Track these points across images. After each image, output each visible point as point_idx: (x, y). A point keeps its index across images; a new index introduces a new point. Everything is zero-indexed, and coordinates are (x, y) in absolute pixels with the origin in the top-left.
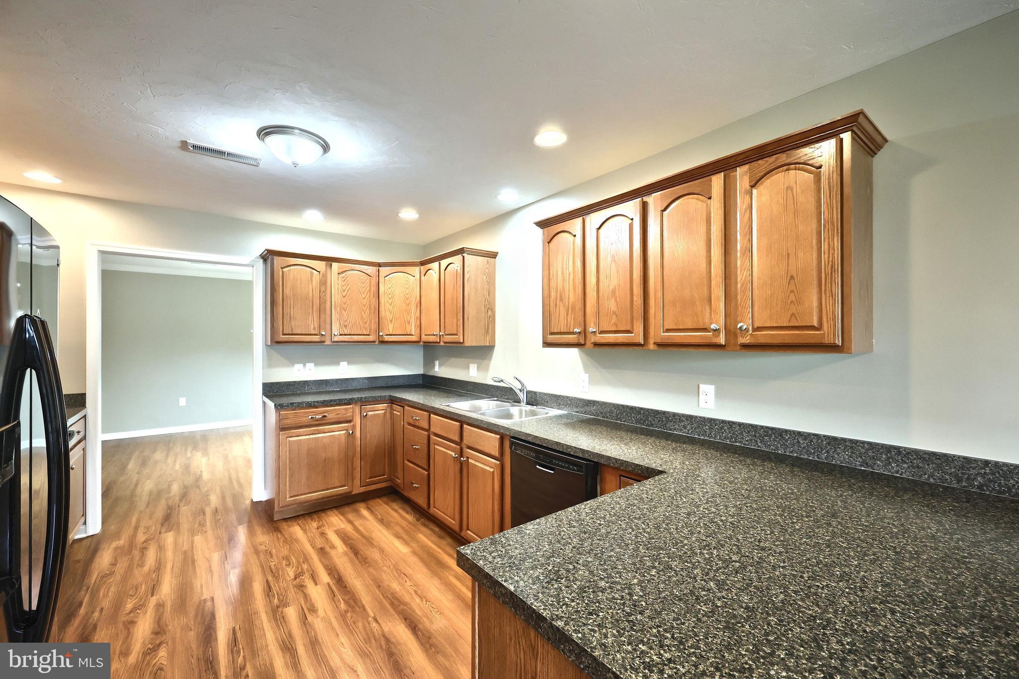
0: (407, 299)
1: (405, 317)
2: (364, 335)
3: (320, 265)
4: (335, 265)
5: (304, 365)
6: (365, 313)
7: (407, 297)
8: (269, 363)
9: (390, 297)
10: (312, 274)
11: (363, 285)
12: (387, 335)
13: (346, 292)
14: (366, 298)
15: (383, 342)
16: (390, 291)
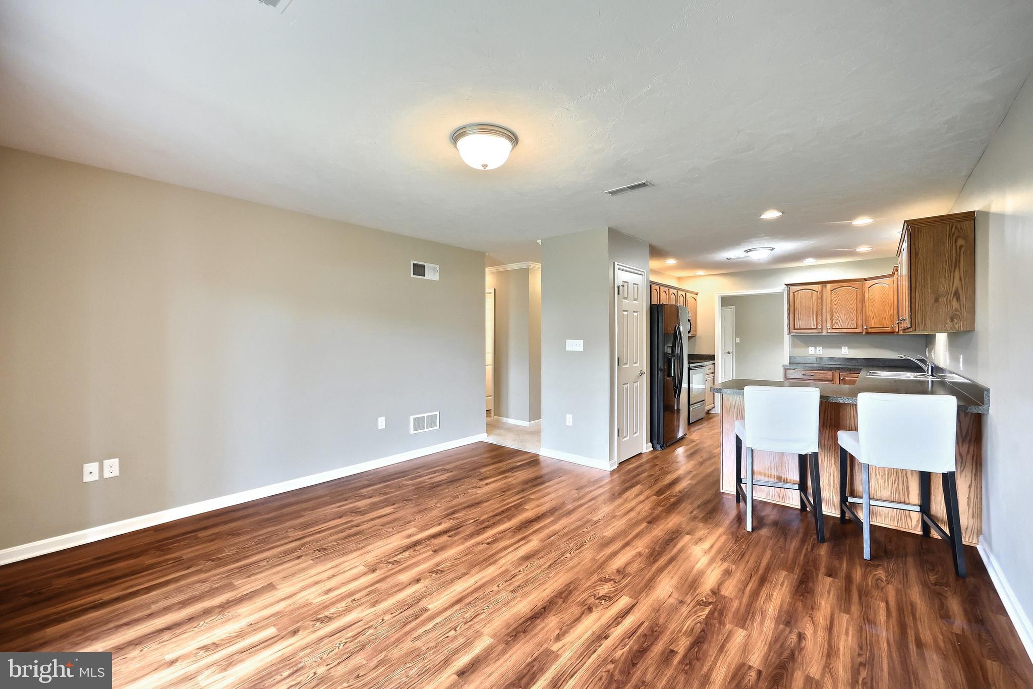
2: (852, 328)
3: (817, 288)
4: (829, 286)
5: (815, 348)
6: (852, 314)
8: (793, 345)
9: (872, 301)
10: (812, 293)
11: (851, 296)
12: (870, 328)
13: (837, 301)
14: (853, 305)
15: (867, 333)
16: (872, 297)
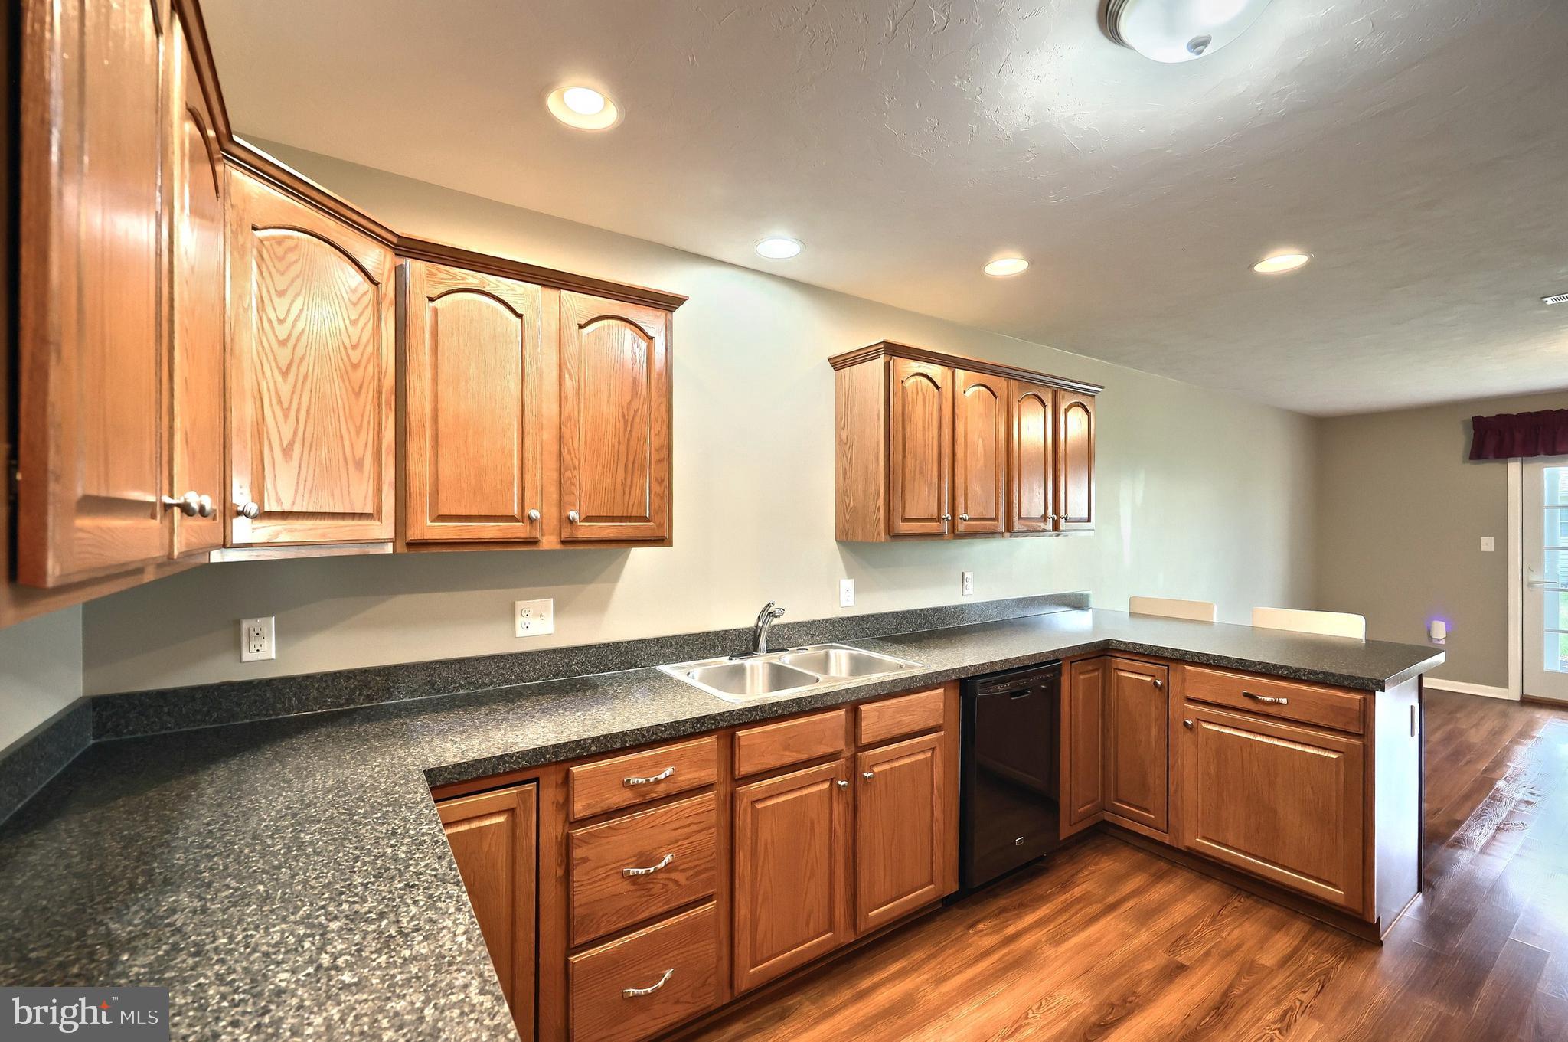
0: (355, 366)
1: (347, 443)
7: (355, 360)
